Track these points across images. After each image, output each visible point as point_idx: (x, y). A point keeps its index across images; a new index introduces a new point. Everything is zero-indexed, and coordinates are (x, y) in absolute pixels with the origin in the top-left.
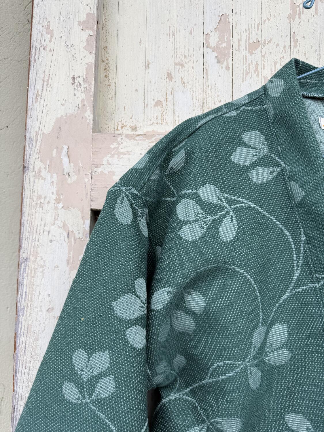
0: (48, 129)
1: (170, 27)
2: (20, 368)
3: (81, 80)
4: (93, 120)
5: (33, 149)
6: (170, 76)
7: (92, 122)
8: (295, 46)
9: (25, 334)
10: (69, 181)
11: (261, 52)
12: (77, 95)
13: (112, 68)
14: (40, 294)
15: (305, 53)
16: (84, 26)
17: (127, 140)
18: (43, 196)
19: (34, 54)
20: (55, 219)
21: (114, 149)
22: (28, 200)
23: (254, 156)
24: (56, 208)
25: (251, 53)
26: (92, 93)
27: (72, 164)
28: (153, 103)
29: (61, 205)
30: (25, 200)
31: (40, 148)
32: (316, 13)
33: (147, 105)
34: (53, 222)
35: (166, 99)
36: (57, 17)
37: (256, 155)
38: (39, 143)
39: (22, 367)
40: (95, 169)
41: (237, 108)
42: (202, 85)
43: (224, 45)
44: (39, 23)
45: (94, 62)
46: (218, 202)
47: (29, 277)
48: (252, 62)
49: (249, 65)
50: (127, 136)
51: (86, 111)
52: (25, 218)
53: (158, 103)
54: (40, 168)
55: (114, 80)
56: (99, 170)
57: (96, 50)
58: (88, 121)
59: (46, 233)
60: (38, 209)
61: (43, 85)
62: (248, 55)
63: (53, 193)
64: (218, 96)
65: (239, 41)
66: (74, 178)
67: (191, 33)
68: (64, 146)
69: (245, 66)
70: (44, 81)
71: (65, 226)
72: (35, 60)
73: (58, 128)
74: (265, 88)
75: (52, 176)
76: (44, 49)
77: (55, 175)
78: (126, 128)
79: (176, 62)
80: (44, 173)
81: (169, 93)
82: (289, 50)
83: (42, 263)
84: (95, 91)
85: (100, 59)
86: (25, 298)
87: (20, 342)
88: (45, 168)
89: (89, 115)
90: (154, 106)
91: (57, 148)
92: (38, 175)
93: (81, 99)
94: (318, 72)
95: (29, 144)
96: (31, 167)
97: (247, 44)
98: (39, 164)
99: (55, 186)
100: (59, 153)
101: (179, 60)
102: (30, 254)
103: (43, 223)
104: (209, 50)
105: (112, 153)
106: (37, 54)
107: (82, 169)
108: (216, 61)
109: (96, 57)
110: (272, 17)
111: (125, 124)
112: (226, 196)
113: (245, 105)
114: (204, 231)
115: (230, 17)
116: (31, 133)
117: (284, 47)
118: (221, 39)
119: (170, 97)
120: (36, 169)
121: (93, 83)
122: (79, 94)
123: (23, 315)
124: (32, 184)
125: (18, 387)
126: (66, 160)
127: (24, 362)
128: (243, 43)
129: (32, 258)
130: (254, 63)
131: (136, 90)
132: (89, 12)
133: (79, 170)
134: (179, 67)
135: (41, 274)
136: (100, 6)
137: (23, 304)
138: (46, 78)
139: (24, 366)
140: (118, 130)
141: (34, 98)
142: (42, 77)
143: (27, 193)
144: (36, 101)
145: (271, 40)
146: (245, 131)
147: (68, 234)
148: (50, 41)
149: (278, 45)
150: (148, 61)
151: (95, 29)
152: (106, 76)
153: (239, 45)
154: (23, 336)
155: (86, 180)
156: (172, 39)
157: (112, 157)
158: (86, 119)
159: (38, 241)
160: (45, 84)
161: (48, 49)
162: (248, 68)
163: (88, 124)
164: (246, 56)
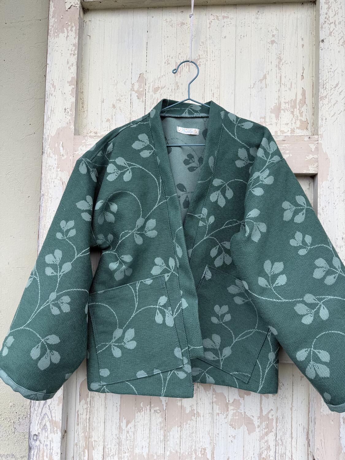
0: (53, 134)
1: (114, 81)
2: (41, 244)
3: (69, 110)
4: (74, 129)
5: (47, 143)
6: (114, 106)
7: (74, 130)
8: (178, 89)
9: (43, 228)
10: (63, 158)
11: (160, 92)
12: (67, 118)
13: (85, 103)
14: (50, 210)
15: (182, 93)
16: (70, 83)
17: (90, 138)
18: (51, 166)
19: (46, 98)
20: (57, 176)
21: (84, 143)
22: (44, 168)
23: (143, 145)
24: (57, 171)
25: (155, 93)
26: (74, 116)
27: (64, 150)
28: (105, 120)
29: (59, 170)
30: (43, 167)
31: (50, 143)
32: (189, 71)
33: (103, 121)
34: (55, 178)
35: (112, 118)
36: (57, 79)
37: (144, 145)
38: (49, 141)
40: (75, 153)
41: (137, 123)
42: (130, 111)
43: (142, 89)
44: (49, 82)
45: (75, 101)
46: (124, 165)
47: (45, 203)
48: (155, 98)
49: (154, 99)
50: (90, 136)
51: (71, 125)
52: (43, 176)
53: (108, 120)
54: (50, 152)
55: (87, 109)
56: (77, 153)
57: (76, 95)
58: (72, 130)
59: (53, 183)
60: (49, 171)
61: (51, 113)
62: (153, 94)
63: (55, 164)
64: (138, 116)
65: (149, 87)
66: (65, 157)
67: (125, 84)
68: (61, 142)
69: (151, 100)
70: (51, 111)
71: (61, 179)
72: (47, 101)
73: (58, 134)
74: (149, 114)
75: (55, 156)
76: (51, 95)
77: (56, 156)
78: (92, 133)
79: (117, 99)
80: (51, 155)
81: (113, 115)
82: (174, 91)
83: (51, 196)
84: (75, 115)
85: (79, 98)
86: (43, 212)
88: (52, 152)
89: (72, 127)
90: (106, 122)
91: (58, 143)
92: (49, 156)
93: (69, 119)
94: (179, 104)
95: (45, 141)
96: (46, 152)
97: (153, 88)
98: (49, 150)
99: (57, 161)
100: (59, 145)
101: (119, 98)
102: (45, 192)
103: (51, 178)
104: (134, 92)
105: (83, 144)
106: (48, 97)
107: (69, 153)
108: (137, 98)
109: (76, 99)
110: (166, 74)
111: (91, 131)
112: (128, 162)
113: (140, 122)
114: (117, 177)
115: (145, 74)
116: (45, 136)
117: (172, 90)
118: (140, 87)
119: (114, 117)
120: (48, 153)
121: (74, 112)
122: (68, 117)
123: (42, 220)
124: (46, 160)
126: (61, 148)
128: (151, 88)
129: (46, 194)
130: (156, 99)
131: (97, 114)
132: (73, 76)
133: (67, 153)
134: (118, 101)
135: (50, 201)
136: (78, 72)
137: (42, 215)
138: (53, 109)
140: (88, 134)
141: (47, 119)
142: (51, 109)
143: (44, 164)
144: (48, 121)
145: (165, 86)
146: (140, 134)
147: (63, 183)
148: (54, 91)
149: (168, 89)
150: (103, 99)
151: (75, 85)
152: (83, 107)
153: (149, 89)
155: (71, 158)
156: (115, 87)
157: (83, 146)
158: (71, 129)
159: (49, 186)
160: (52, 112)
161: (53, 95)
162: (153, 101)
163: (72, 131)
164: (152, 95)
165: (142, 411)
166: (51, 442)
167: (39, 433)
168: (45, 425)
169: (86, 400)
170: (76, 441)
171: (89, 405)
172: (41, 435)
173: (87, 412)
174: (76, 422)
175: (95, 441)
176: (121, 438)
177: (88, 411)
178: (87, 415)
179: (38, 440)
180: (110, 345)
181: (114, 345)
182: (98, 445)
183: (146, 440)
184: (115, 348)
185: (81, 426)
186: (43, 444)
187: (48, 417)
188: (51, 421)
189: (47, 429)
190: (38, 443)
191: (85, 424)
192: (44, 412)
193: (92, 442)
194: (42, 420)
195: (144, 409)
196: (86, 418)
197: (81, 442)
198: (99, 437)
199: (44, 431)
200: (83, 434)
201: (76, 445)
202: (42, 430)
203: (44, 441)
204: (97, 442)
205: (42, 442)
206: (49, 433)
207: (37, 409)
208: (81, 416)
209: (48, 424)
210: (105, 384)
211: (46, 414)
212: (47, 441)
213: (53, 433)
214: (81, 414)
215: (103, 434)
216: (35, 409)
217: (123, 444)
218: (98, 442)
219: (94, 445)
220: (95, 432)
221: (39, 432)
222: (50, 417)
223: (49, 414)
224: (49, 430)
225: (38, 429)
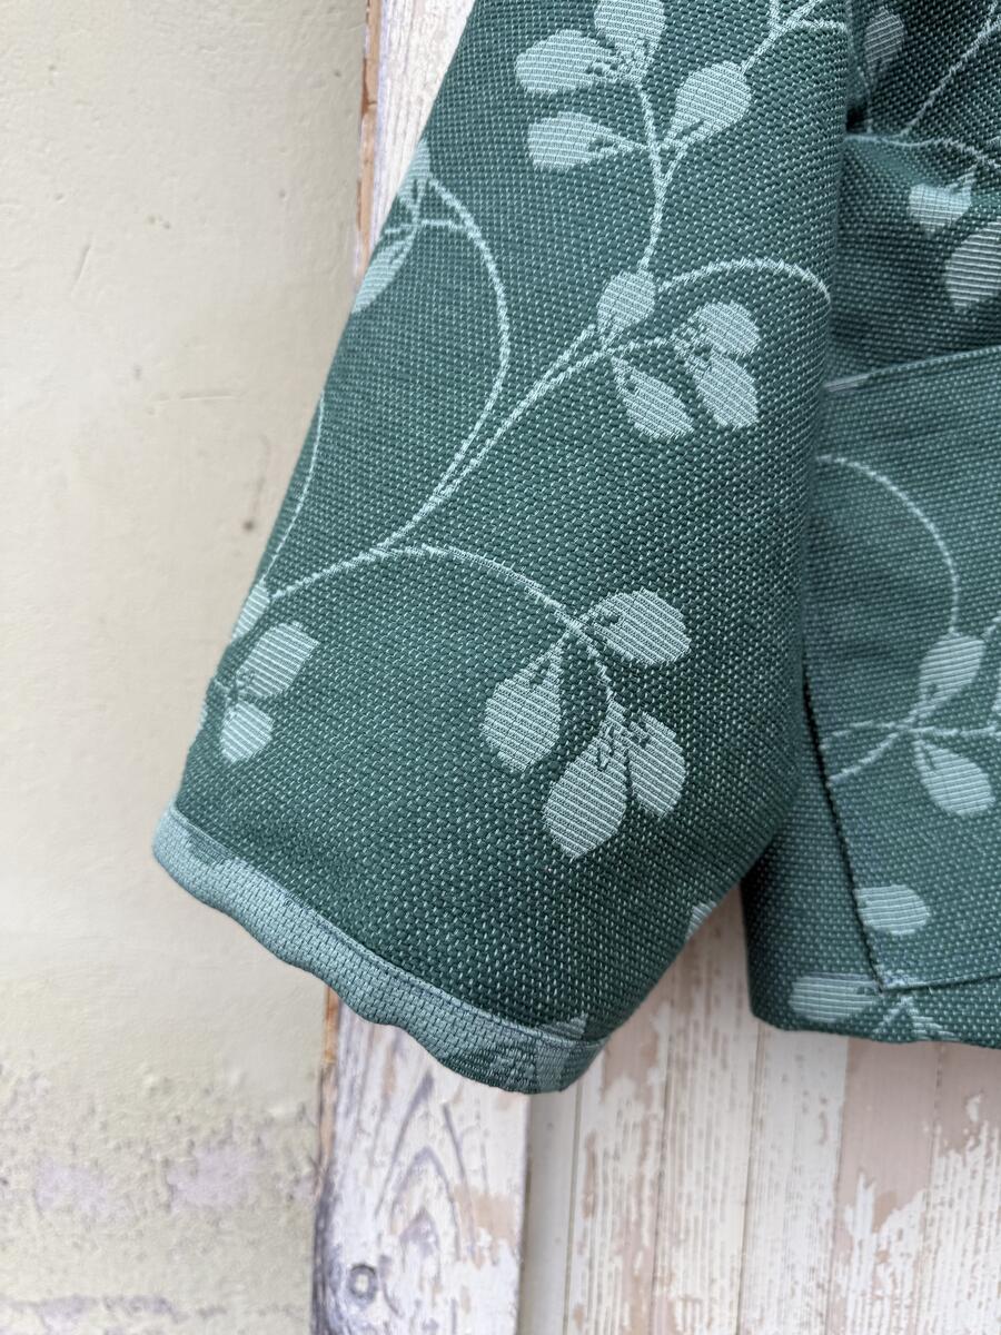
39: (398, 117)
87: (390, 44)
125: (384, 174)
127: (404, 103)
139: (403, 113)
154: (402, 27)
165: (971, 1143)
166: (460, 1312)
167: (384, 1259)
168: (422, 1215)
169: (640, 1079)
170: (577, 1298)
171: (657, 1108)
172: (395, 1267)
173: (645, 1143)
174: (580, 1197)
175: (686, 1299)
176: (838, 1287)
177: (654, 1137)
178: (643, 1158)
179: (379, 1295)
180: (907, 740)
181: (927, 737)
182: (706, 1319)
183: (989, 1299)
184: (941, 754)
185: (607, 1218)
186: (408, 1315)
187: (440, 1171)
188: (459, 1197)
189: (431, 1239)
190: (378, 1312)
191: (634, 1209)
192: (414, 1143)
193: (671, 1306)
194: (403, 1186)
195: (984, 1136)
196: (641, 1179)
197: (607, 1302)
198: (712, 1281)
199: (414, 1248)
200: (619, 1262)
201: (579, 1316)
202: (404, 1240)
203: (418, 1303)
204: (698, 1307)
205: (407, 1308)
206: (446, 1258)
207: (370, 1123)
208: (611, 1163)
209: (440, 1211)
210: (914, 982)
211: (425, 1155)
212: (434, 1304)
213: (470, 1263)
214: (612, 1152)
215: (737, 1265)
216: (358, 1123)
217: (854, 1322)
218: (706, 1303)
219: (679, 1321)
220: (690, 1250)
221: (387, 1252)
222: (451, 1171)
223: (445, 1153)
224: (447, 1244)
225: (379, 1237)
